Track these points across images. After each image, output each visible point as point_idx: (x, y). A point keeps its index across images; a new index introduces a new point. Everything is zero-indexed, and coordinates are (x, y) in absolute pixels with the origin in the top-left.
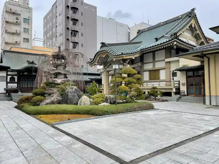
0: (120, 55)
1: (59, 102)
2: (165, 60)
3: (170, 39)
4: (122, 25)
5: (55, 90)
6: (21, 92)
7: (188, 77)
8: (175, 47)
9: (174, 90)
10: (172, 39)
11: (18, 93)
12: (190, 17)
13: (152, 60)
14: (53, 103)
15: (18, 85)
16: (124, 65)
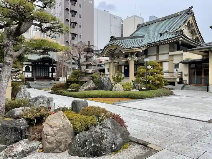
0: (130, 48)
1: (95, 89)
2: (168, 54)
3: (177, 35)
4: (116, 18)
5: (87, 79)
6: (36, 80)
7: (190, 69)
8: (180, 42)
9: (178, 80)
10: (179, 35)
11: (33, 81)
12: (188, 14)
13: (156, 54)
14: (89, 89)
15: (32, 74)
16: (131, 57)
